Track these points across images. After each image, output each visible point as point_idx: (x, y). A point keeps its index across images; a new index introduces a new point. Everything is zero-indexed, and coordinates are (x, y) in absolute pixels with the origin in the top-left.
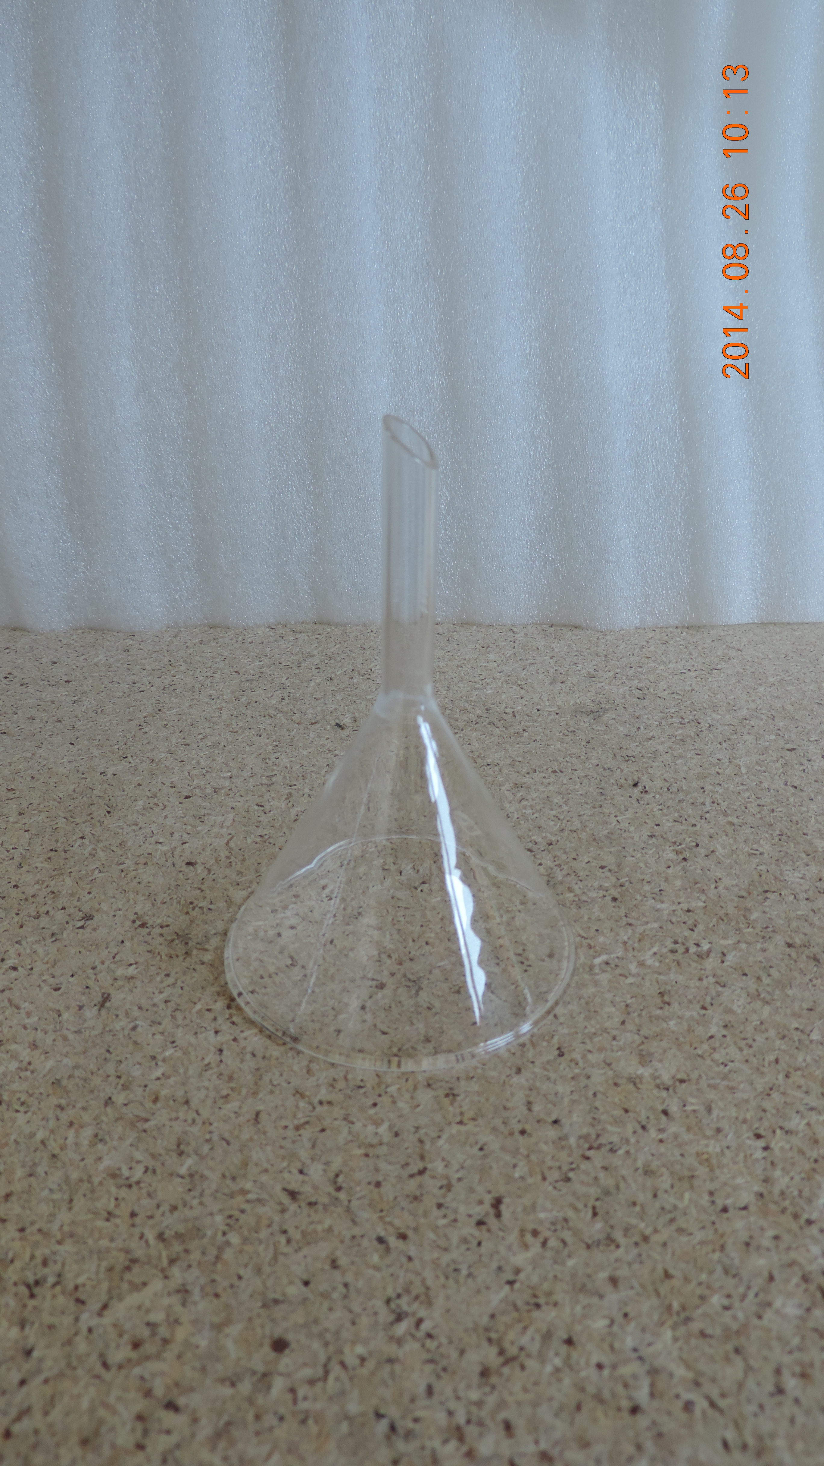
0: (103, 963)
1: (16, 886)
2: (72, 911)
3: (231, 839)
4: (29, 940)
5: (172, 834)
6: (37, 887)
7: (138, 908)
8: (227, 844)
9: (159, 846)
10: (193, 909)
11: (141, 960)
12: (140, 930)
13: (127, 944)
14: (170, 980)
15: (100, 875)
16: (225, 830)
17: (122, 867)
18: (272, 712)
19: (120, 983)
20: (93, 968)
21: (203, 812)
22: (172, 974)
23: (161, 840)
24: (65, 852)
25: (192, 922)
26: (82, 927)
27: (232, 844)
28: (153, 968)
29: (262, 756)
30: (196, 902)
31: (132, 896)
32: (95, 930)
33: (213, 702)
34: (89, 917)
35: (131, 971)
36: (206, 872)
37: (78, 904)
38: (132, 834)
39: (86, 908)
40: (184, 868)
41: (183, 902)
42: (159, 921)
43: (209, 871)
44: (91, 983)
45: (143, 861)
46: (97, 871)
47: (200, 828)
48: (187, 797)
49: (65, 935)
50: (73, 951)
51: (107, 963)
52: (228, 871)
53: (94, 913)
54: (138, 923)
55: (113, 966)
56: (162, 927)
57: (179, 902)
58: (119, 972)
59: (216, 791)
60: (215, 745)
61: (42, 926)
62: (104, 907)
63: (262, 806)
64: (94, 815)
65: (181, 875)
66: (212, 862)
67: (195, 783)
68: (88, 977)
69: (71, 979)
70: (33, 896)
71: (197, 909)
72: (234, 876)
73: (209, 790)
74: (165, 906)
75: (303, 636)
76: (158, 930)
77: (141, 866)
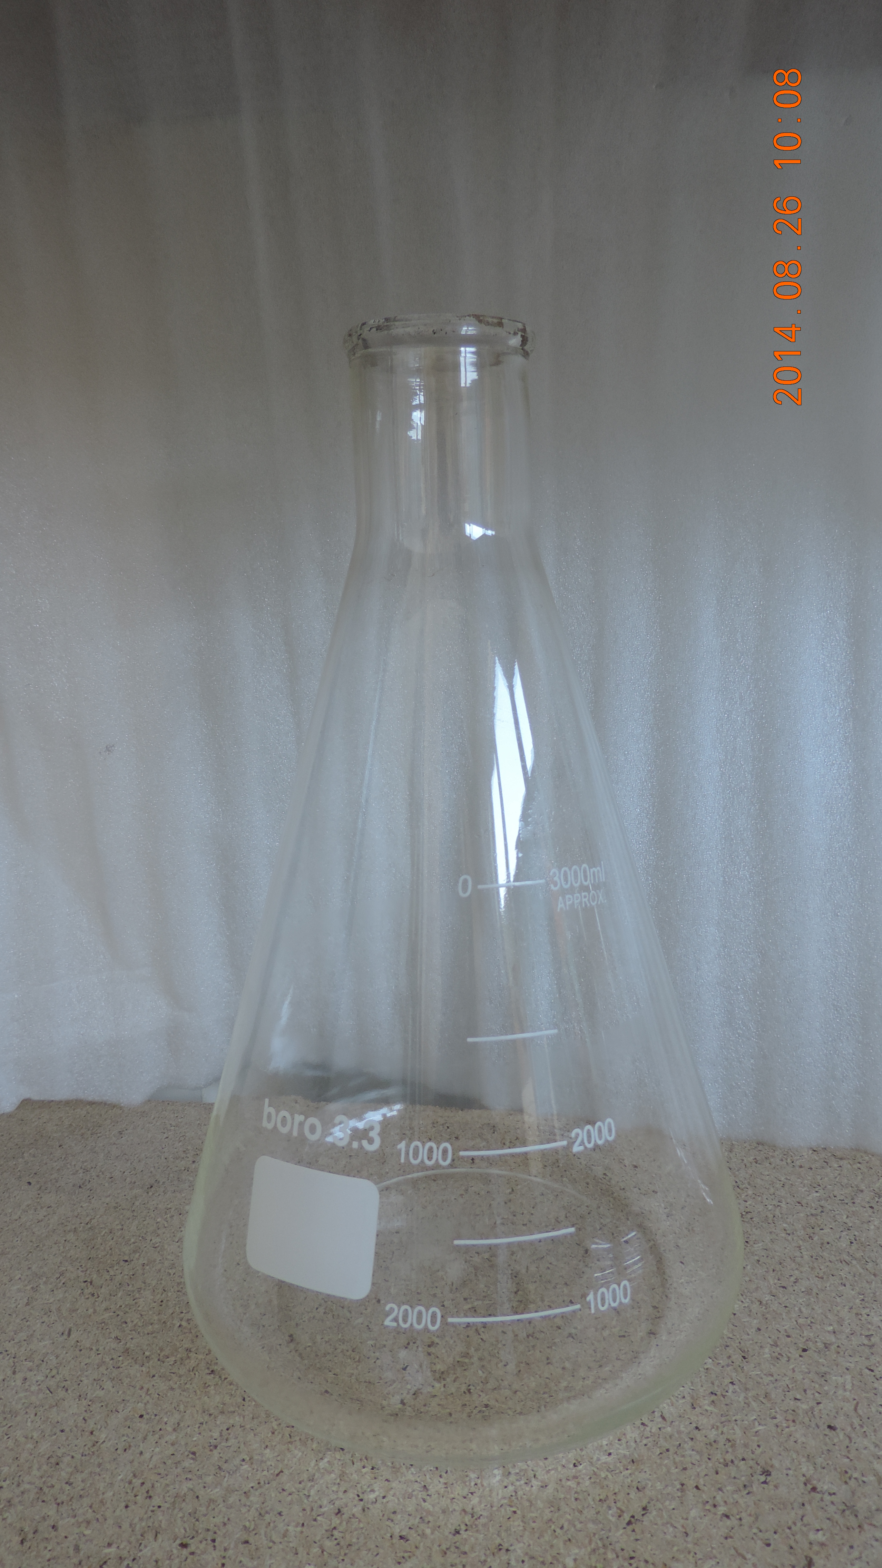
0: (795, 1524)
1: (697, 1428)
2: (751, 1463)
3: (857, 1403)
4: (729, 1488)
5: (805, 1391)
6: (714, 1432)
7: (804, 1470)
8: (856, 1409)
9: (799, 1403)
10: (850, 1478)
11: (825, 1527)
12: (813, 1494)
13: (807, 1506)
14: (856, 1554)
15: (761, 1428)
16: (848, 1393)
17: (775, 1421)
18: (845, 1257)
19: (816, 1548)
20: (790, 1528)
21: (824, 1369)
22: (855, 1546)
23: (798, 1397)
24: (724, 1396)
25: (853, 1493)
26: (765, 1482)
27: (860, 1412)
28: (837, 1537)
29: (854, 1311)
30: (850, 1472)
31: (794, 1456)
32: (776, 1487)
33: (790, 1238)
34: (767, 1473)
35: (820, 1537)
36: (847, 1440)
37: (753, 1456)
38: (772, 1386)
39: (762, 1463)
40: (827, 1431)
41: (839, 1470)
42: (826, 1487)
43: (850, 1438)
44: (793, 1544)
45: (790, 1417)
46: (757, 1424)
47: (826, 1388)
48: (804, 1350)
49: (755, 1489)
50: (767, 1507)
51: (799, 1524)
52: (866, 1442)
53: (771, 1470)
54: (809, 1487)
55: (804, 1529)
56: (830, 1494)
57: (835, 1469)
58: (812, 1536)
59: (827, 1346)
60: (808, 1292)
61: (733, 1475)
62: (776, 1463)
63: (872, 1371)
64: (734, 1358)
65: (827, 1438)
66: (849, 1429)
67: (805, 1334)
68: (788, 1537)
69: (776, 1536)
70: (715, 1441)
71: (853, 1479)
72: (872, 1447)
73: (820, 1345)
74: (825, 1471)
75: (844, 1163)
76: (827, 1498)
77: (792, 1424)
